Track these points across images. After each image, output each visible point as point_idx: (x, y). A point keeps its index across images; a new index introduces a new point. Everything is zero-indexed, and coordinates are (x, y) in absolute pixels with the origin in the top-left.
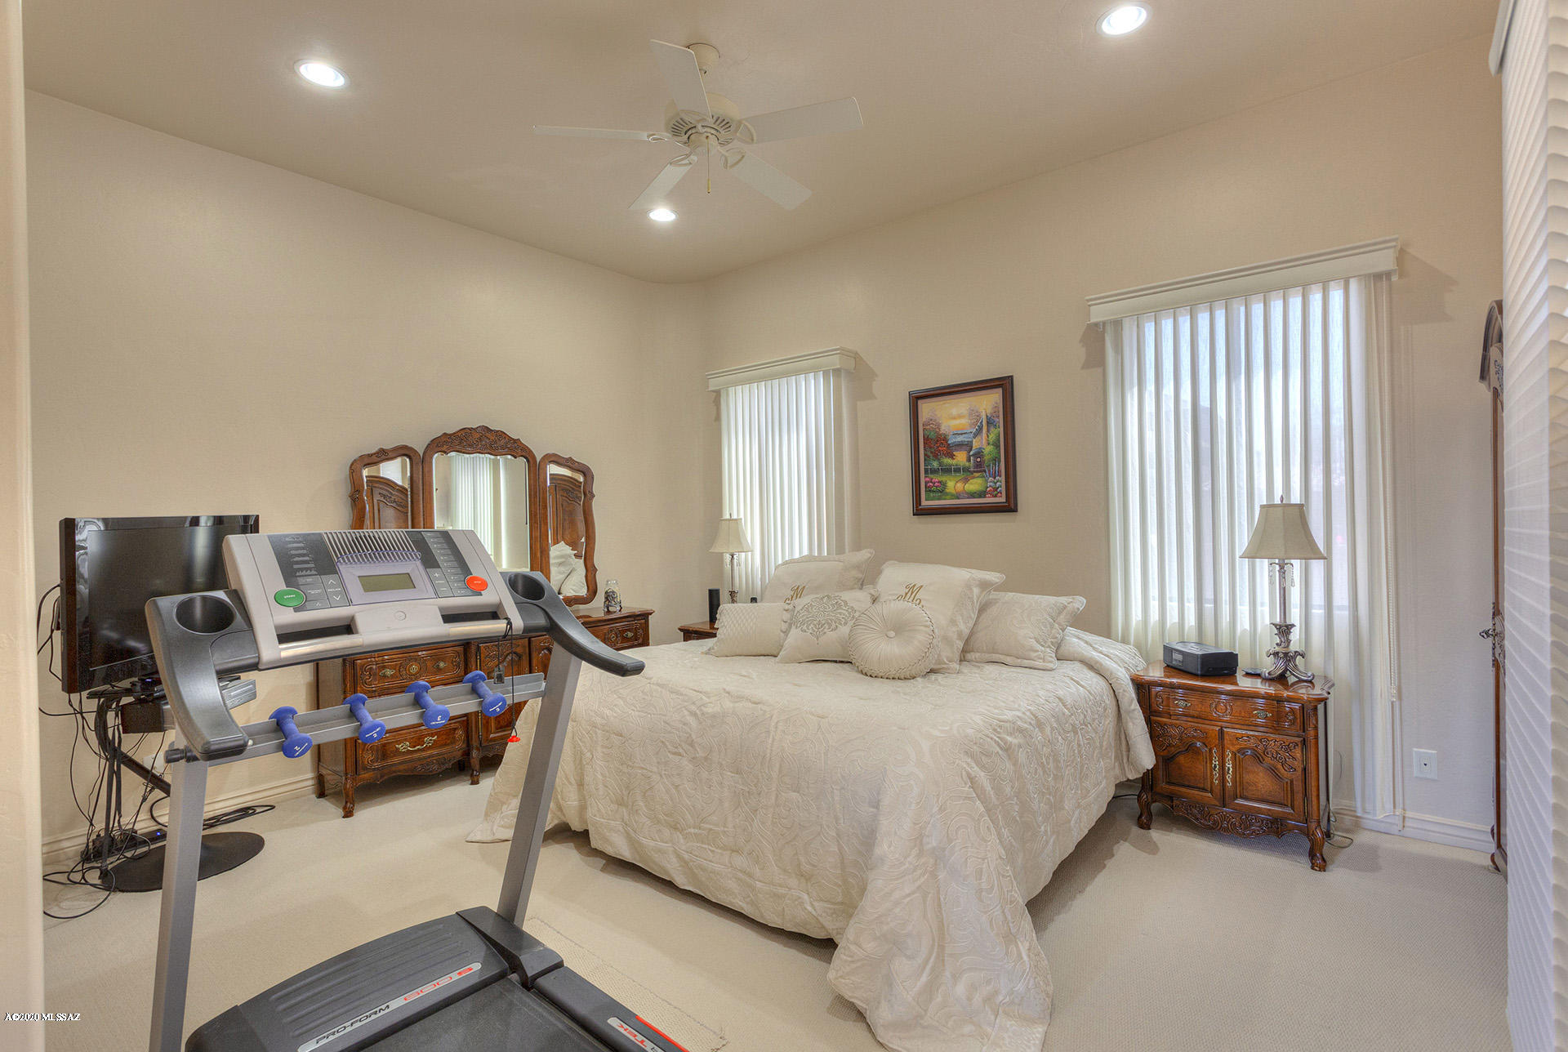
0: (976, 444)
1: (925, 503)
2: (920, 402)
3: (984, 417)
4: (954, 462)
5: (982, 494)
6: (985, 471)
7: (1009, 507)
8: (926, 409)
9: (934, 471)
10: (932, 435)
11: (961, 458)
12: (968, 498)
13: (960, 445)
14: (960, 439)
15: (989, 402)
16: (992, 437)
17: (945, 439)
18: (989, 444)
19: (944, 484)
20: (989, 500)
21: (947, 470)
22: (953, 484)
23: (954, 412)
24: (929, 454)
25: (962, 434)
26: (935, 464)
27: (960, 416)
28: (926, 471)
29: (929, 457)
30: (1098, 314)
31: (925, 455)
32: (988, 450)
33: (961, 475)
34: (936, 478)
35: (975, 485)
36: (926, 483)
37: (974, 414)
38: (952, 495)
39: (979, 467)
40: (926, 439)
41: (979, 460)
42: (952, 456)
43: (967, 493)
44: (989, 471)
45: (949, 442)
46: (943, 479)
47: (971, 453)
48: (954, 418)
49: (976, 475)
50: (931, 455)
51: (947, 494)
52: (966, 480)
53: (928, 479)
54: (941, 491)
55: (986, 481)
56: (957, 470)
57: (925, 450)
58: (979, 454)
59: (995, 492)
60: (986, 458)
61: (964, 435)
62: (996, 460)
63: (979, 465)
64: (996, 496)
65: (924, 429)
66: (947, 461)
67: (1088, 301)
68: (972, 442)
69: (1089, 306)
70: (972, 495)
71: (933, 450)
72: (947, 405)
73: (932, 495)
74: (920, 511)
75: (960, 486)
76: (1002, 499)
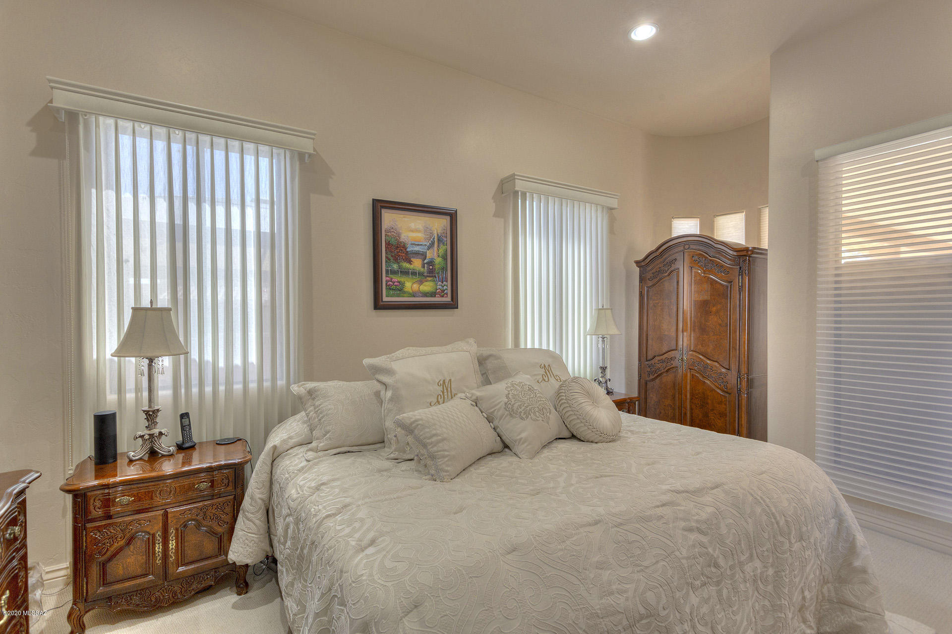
0: (430, 255)
1: (385, 299)
2: (381, 210)
3: (436, 235)
4: (411, 267)
5: (433, 294)
6: (436, 277)
7: (453, 305)
8: (389, 218)
9: (394, 272)
10: (393, 241)
11: (417, 264)
12: (422, 297)
13: (417, 254)
14: (417, 249)
15: (439, 224)
16: (441, 251)
17: (405, 247)
18: (439, 256)
19: (402, 284)
20: (437, 299)
21: (405, 273)
22: (410, 285)
23: (413, 225)
24: (390, 257)
25: (418, 245)
26: (395, 266)
27: (417, 231)
28: (387, 271)
29: (389, 260)
30: (522, 186)
31: (387, 257)
32: (438, 260)
33: (417, 278)
34: (396, 278)
35: (427, 286)
36: (387, 281)
37: (427, 230)
38: (410, 294)
39: (432, 273)
40: (388, 244)
41: (431, 267)
42: (410, 262)
43: (421, 293)
44: (439, 277)
45: (408, 250)
46: (402, 279)
47: (425, 261)
48: (412, 231)
49: (429, 279)
50: (392, 259)
51: (405, 292)
52: (421, 283)
53: (388, 278)
54: (400, 289)
55: (436, 284)
56: (414, 273)
57: (386, 253)
58: (431, 263)
59: (442, 293)
60: (437, 267)
61: (420, 247)
62: (444, 269)
63: (431, 272)
64: (443, 296)
65: (386, 235)
66: (406, 265)
67: (514, 175)
68: (426, 253)
69: (515, 179)
70: (425, 294)
71: (393, 255)
72: (406, 219)
73: (391, 292)
74: (378, 305)
75: (416, 286)
76: (448, 299)
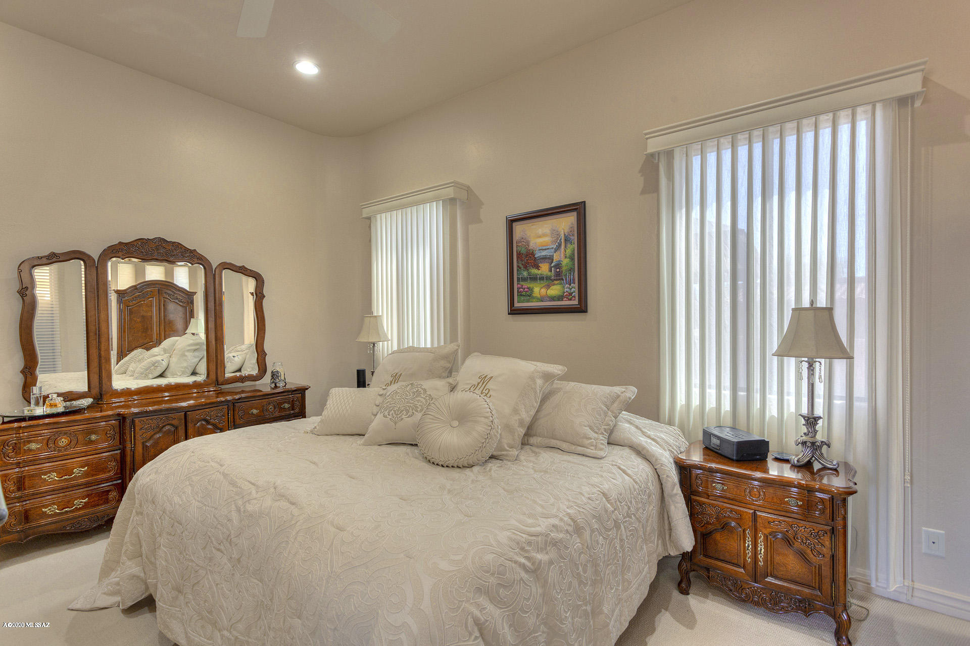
0: (556, 258)
1: (517, 305)
2: (514, 224)
3: (562, 236)
4: (539, 272)
5: (560, 298)
6: (563, 280)
7: (581, 308)
8: (518, 228)
9: (524, 280)
10: (523, 251)
11: (544, 269)
12: (550, 301)
13: (544, 259)
14: (544, 253)
15: (567, 222)
16: (569, 251)
17: (533, 254)
18: (566, 257)
19: (531, 290)
20: (565, 303)
21: (534, 279)
22: (538, 290)
23: (540, 231)
24: (521, 265)
25: (545, 249)
26: (525, 274)
27: (544, 235)
28: (518, 279)
29: (520, 268)
30: (654, 145)
31: (518, 266)
32: (565, 262)
33: (545, 283)
34: (526, 285)
35: (555, 290)
36: (518, 288)
37: (555, 233)
38: (538, 299)
39: (559, 276)
40: (519, 254)
41: (558, 270)
42: (538, 267)
43: (549, 297)
44: (566, 279)
45: (536, 256)
46: (531, 285)
47: (552, 265)
48: (540, 237)
49: (556, 282)
50: (522, 266)
51: (533, 298)
52: (548, 287)
53: (519, 286)
54: (529, 295)
55: (564, 287)
56: (542, 279)
57: (518, 262)
58: (558, 266)
59: (570, 296)
60: (564, 269)
61: (547, 251)
62: (571, 270)
63: (558, 275)
64: (571, 300)
65: (517, 246)
66: (534, 271)
67: (646, 134)
68: (553, 256)
69: (647, 139)
70: (553, 299)
71: (523, 263)
72: (534, 227)
73: (522, 298)
74: (514, 311)
75: (543, 291)
76: (575, 302)
